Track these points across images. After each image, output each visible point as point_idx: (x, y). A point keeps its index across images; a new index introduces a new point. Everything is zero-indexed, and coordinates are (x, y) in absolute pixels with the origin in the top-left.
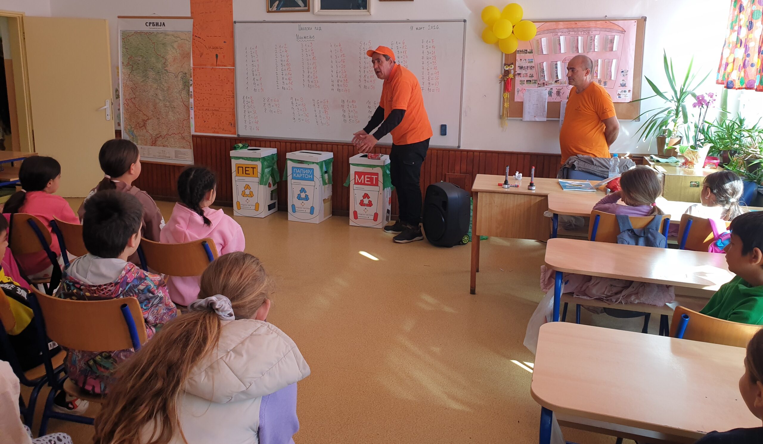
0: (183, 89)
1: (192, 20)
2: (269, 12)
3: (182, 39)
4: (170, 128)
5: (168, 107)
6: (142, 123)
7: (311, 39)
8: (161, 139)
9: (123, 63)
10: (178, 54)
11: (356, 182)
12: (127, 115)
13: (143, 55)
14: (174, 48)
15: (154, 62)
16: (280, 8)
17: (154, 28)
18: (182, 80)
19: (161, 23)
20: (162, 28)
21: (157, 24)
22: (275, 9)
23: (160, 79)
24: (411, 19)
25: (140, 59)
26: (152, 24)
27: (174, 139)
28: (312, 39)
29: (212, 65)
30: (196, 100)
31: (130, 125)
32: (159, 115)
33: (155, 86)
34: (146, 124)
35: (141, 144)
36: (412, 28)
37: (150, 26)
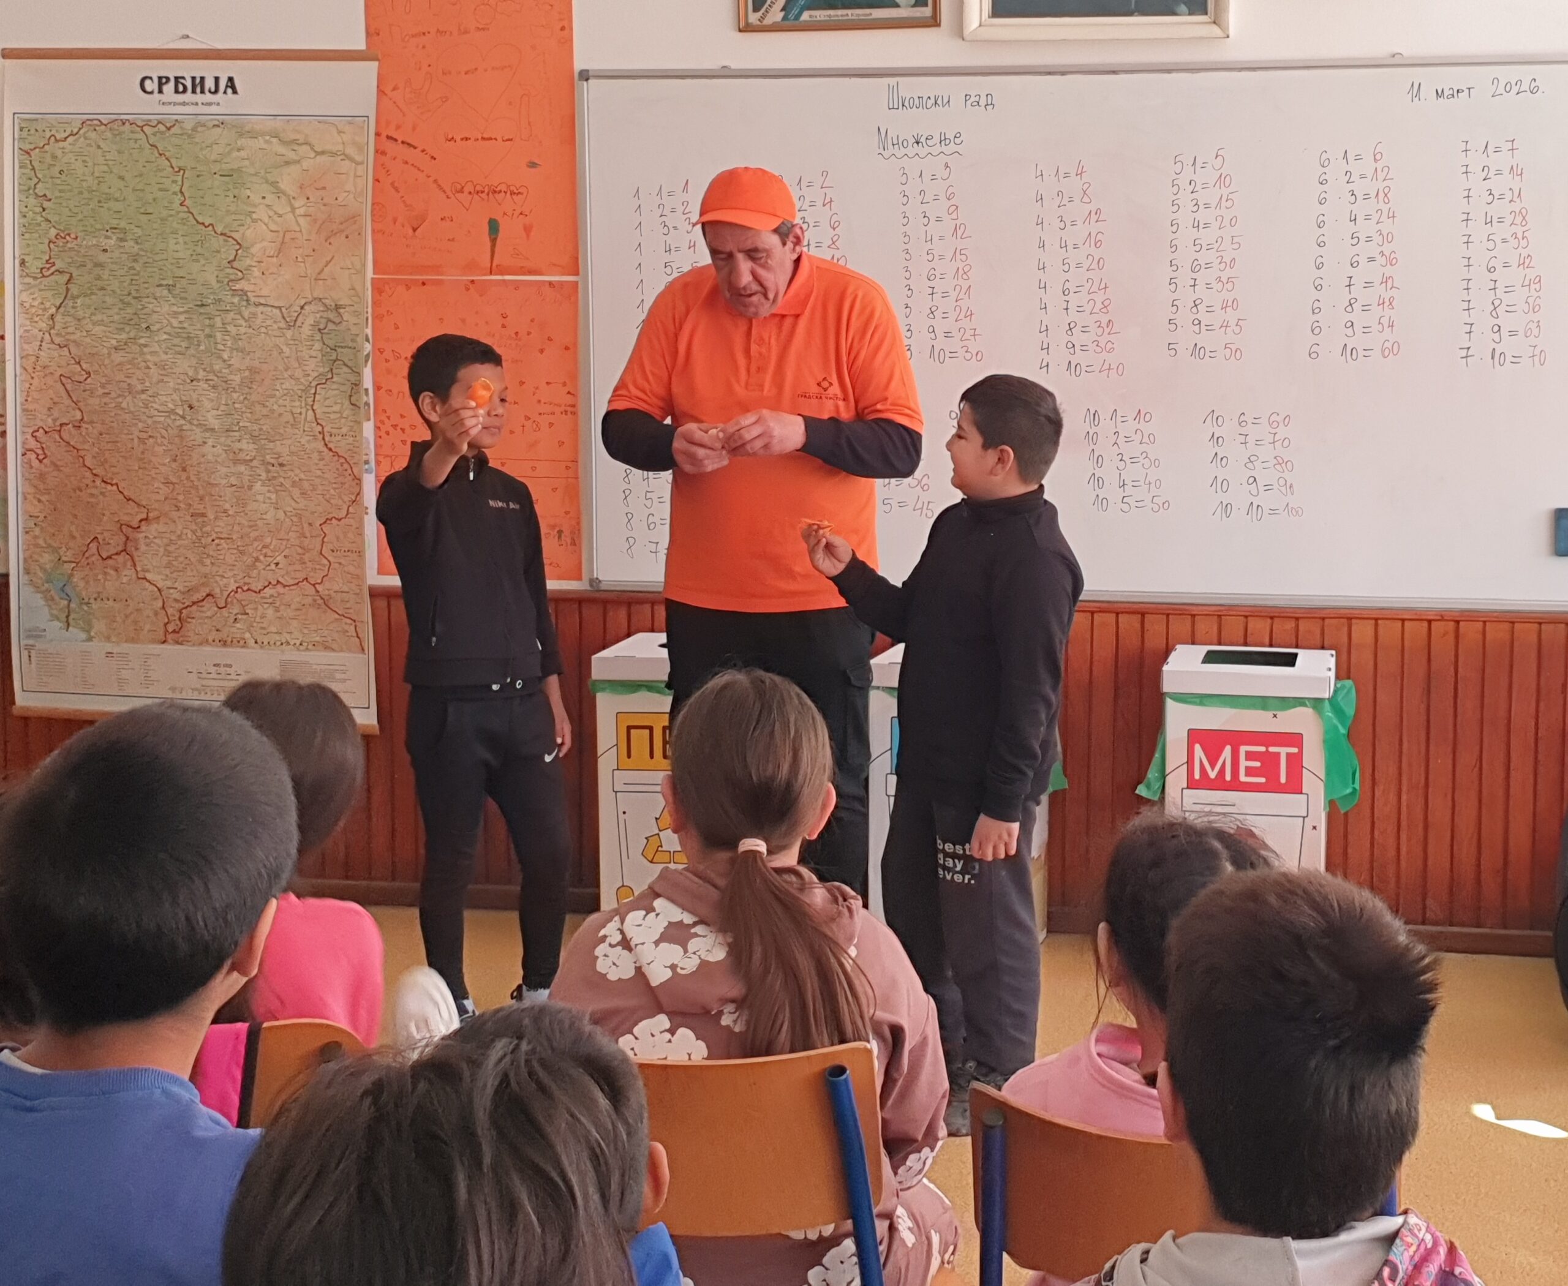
1: (374, 65)
2: (746, 28)
3: (322, 153)
4: (257, 560)
5: (246, 462)
6: (116, 542)
7: (946, 150)
8: (209, 608)
9: (23, 263)
10: (301, 220)
11: (1197, 776)
12: (39, 501)
13: (123, 224)
14: (279, 193)
15: (180, 255)
16: (800, 14)
17: (183, 104)
18: (318, 337)
19: (217, 80)
20: (224, 102)
21: (198, 85)
22: (776, 15)
23: (209, 336)
24: (1408, 51)
25: (112, 242)
26: (172, 84)
27: (277, 610)
28: (950, 149)
29: (471, 266)
31: (55, 550)
32: (202, 498)
33: (184, 365)
34: (136, 540)
35: (108, 639)
36: (1416, 91)
37: (161, 91)
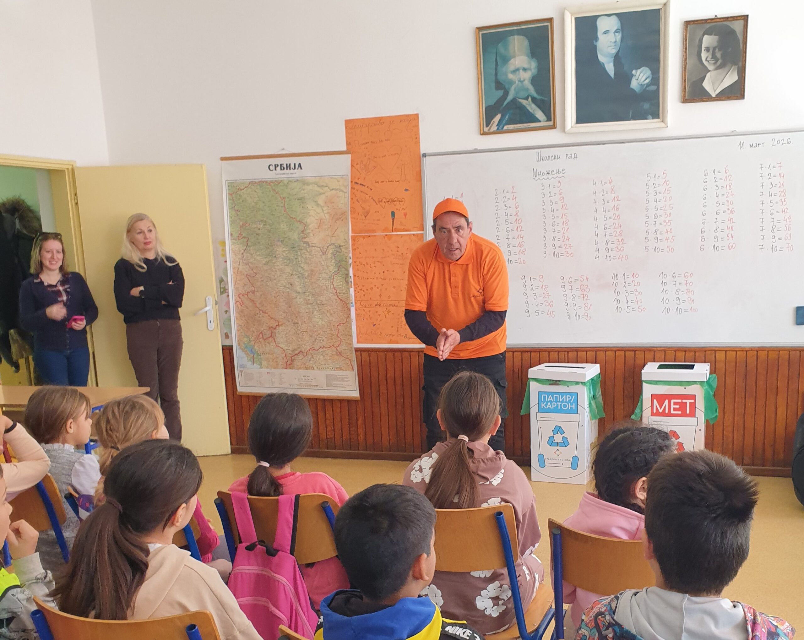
0: (336, 273)
1: (350, 156)
2: (484, 134)
3: (333, 189)
4: (316, 339)
5: (312, 304)
6: (268, 334)
7: (559, 176)
8: (301, 357)
9: (232, 235)
10: (326, 215)
11: (655, 411)
12: (242, 319)
13: (265, 219)
14: (318, 205)
15: (285, 230)
16: (503, 127)
17: (284, 174)
18: (333, 258)
19: (295, 164)
20: (297, 174)
21: (288, 166)
22: (494, 128)
23: (296, 259)
24: (739, 129)
25: (262, 226)
26: (279, 167)
27: (324, 356)
28: (561, 175)
29: (386, 230)
30: (358, 290)
31: (248, 337)
32: (297, 317)
33: (288, 270)
34: (275, 333)
35: (267, 367)
36: (742, 145)
37: (275, 169)
